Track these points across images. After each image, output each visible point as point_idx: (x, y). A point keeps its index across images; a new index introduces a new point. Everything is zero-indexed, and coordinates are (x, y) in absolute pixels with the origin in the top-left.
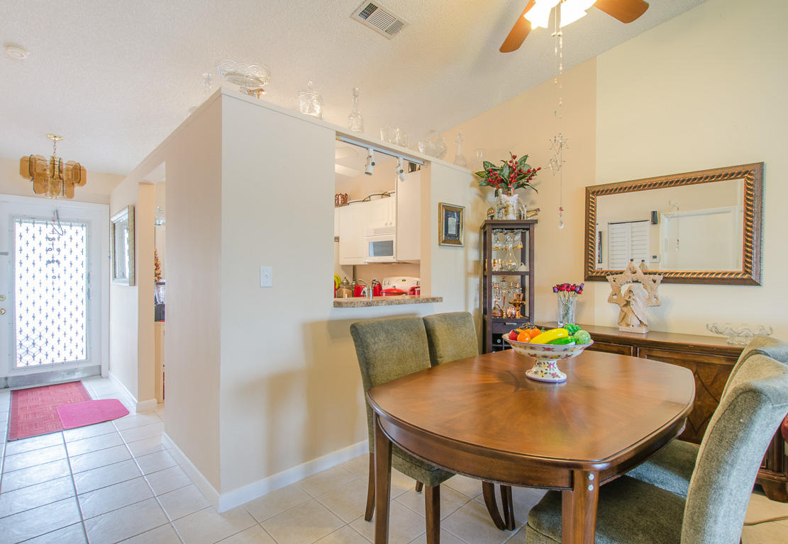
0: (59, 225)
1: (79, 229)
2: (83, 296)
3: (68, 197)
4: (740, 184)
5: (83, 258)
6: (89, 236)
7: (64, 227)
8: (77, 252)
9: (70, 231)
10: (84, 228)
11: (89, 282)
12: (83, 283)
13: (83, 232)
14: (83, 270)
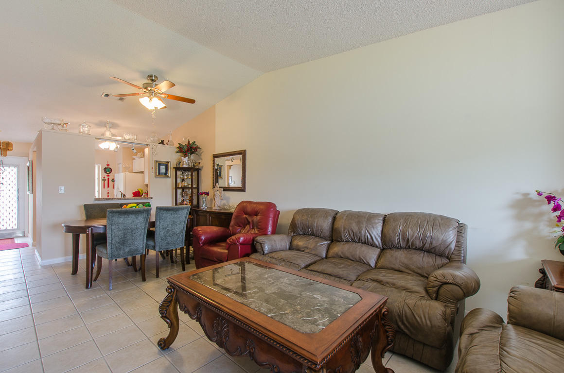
0: (3, 167)
1: (13, 168)
2: (16, 199)
3: (4, 156)
4: (240, 156)
5: (16, 182)
6: (18, 172)
7: (5, 168)
8: (12, 179)
9: (8, 169)
10: (16, 168)
11: (18, 193)
12: (16, 193)
13: (15, 170)
14: (16, 188)
